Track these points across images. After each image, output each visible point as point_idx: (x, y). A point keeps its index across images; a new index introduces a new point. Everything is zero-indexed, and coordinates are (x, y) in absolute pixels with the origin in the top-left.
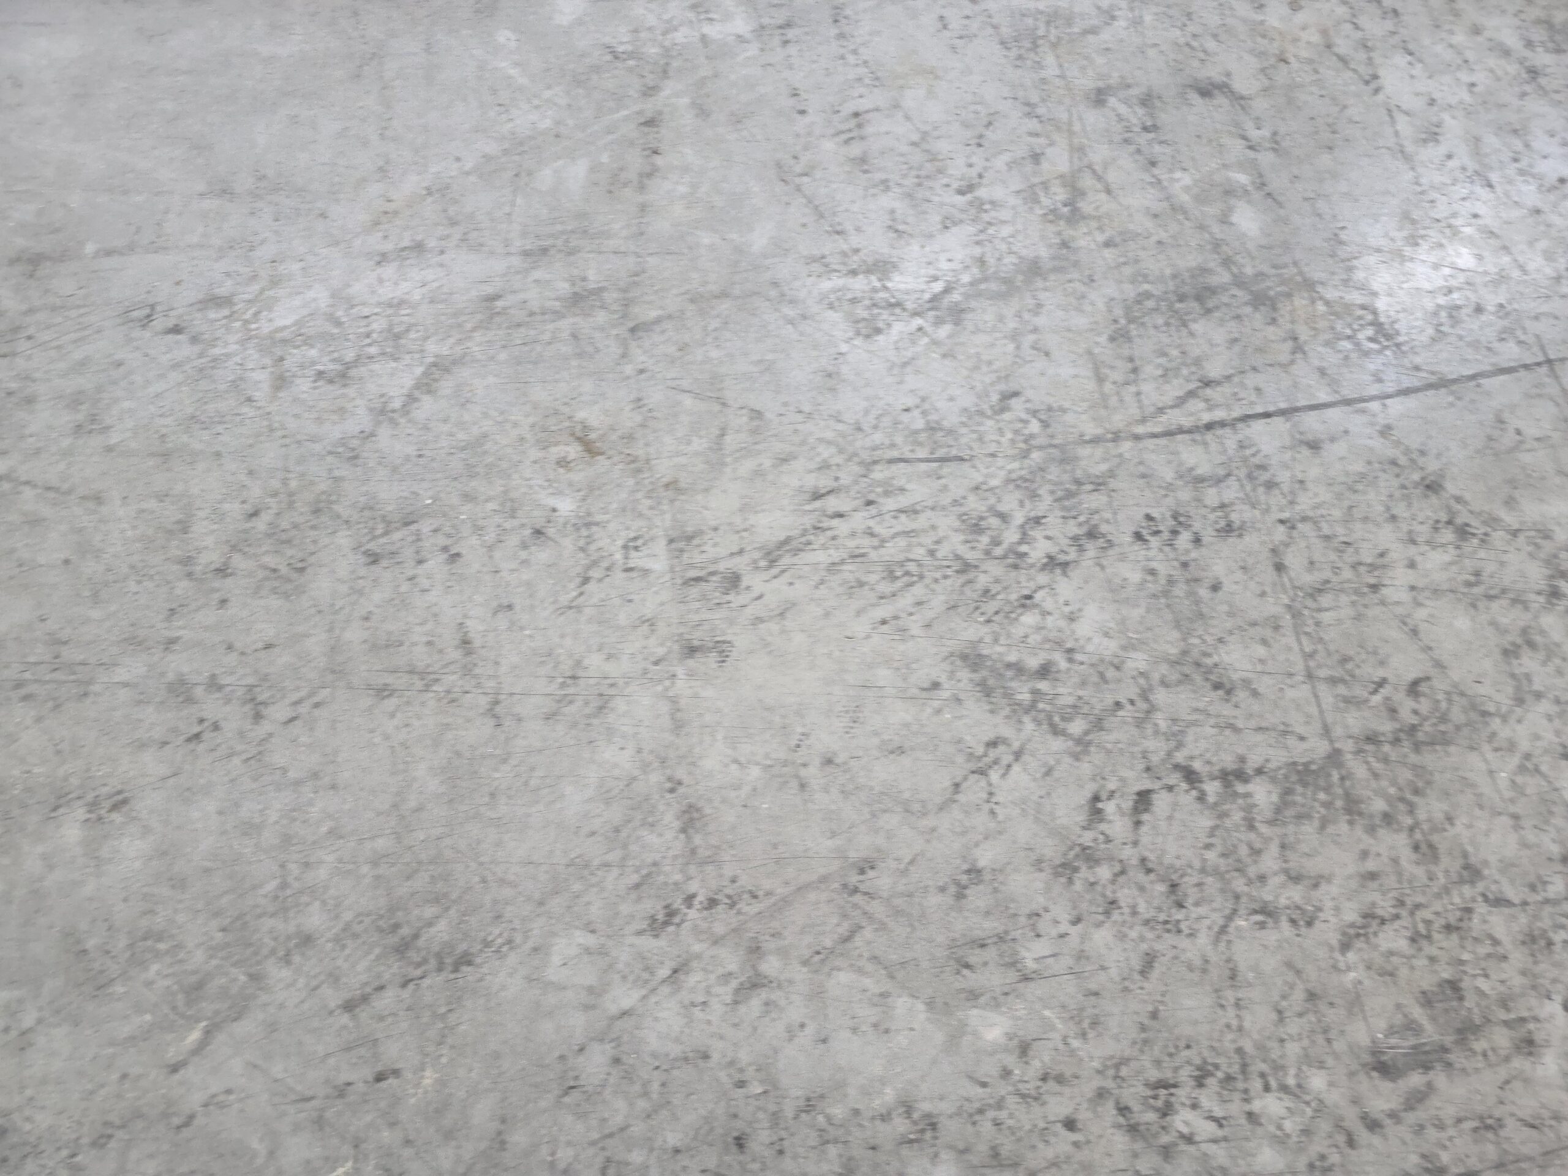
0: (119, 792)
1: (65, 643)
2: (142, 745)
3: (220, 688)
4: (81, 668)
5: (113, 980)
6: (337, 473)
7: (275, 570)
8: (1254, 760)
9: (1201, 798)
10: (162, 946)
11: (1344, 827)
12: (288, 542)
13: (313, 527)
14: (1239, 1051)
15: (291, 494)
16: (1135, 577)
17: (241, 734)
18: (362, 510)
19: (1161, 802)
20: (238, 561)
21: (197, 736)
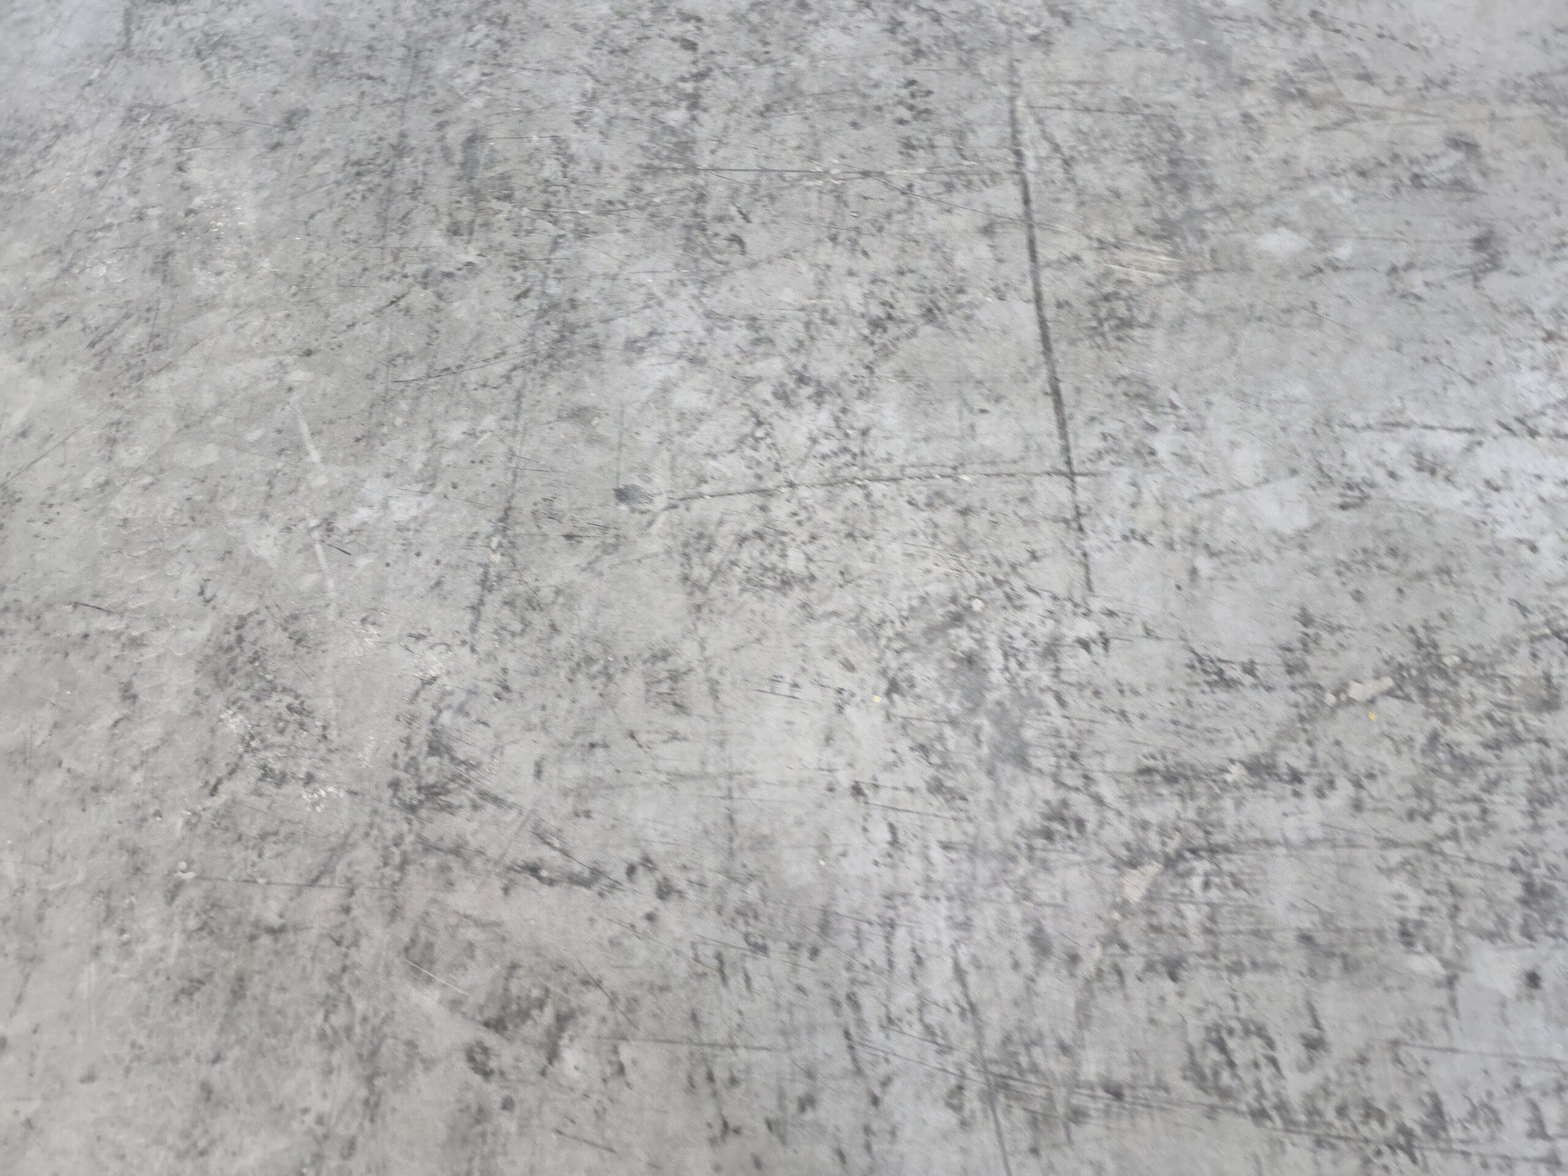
8: (703, 117)
9: (683, 79)
11: (637, 161)
14: (510, 65)
16: (875, 74)
19: (687, 56)
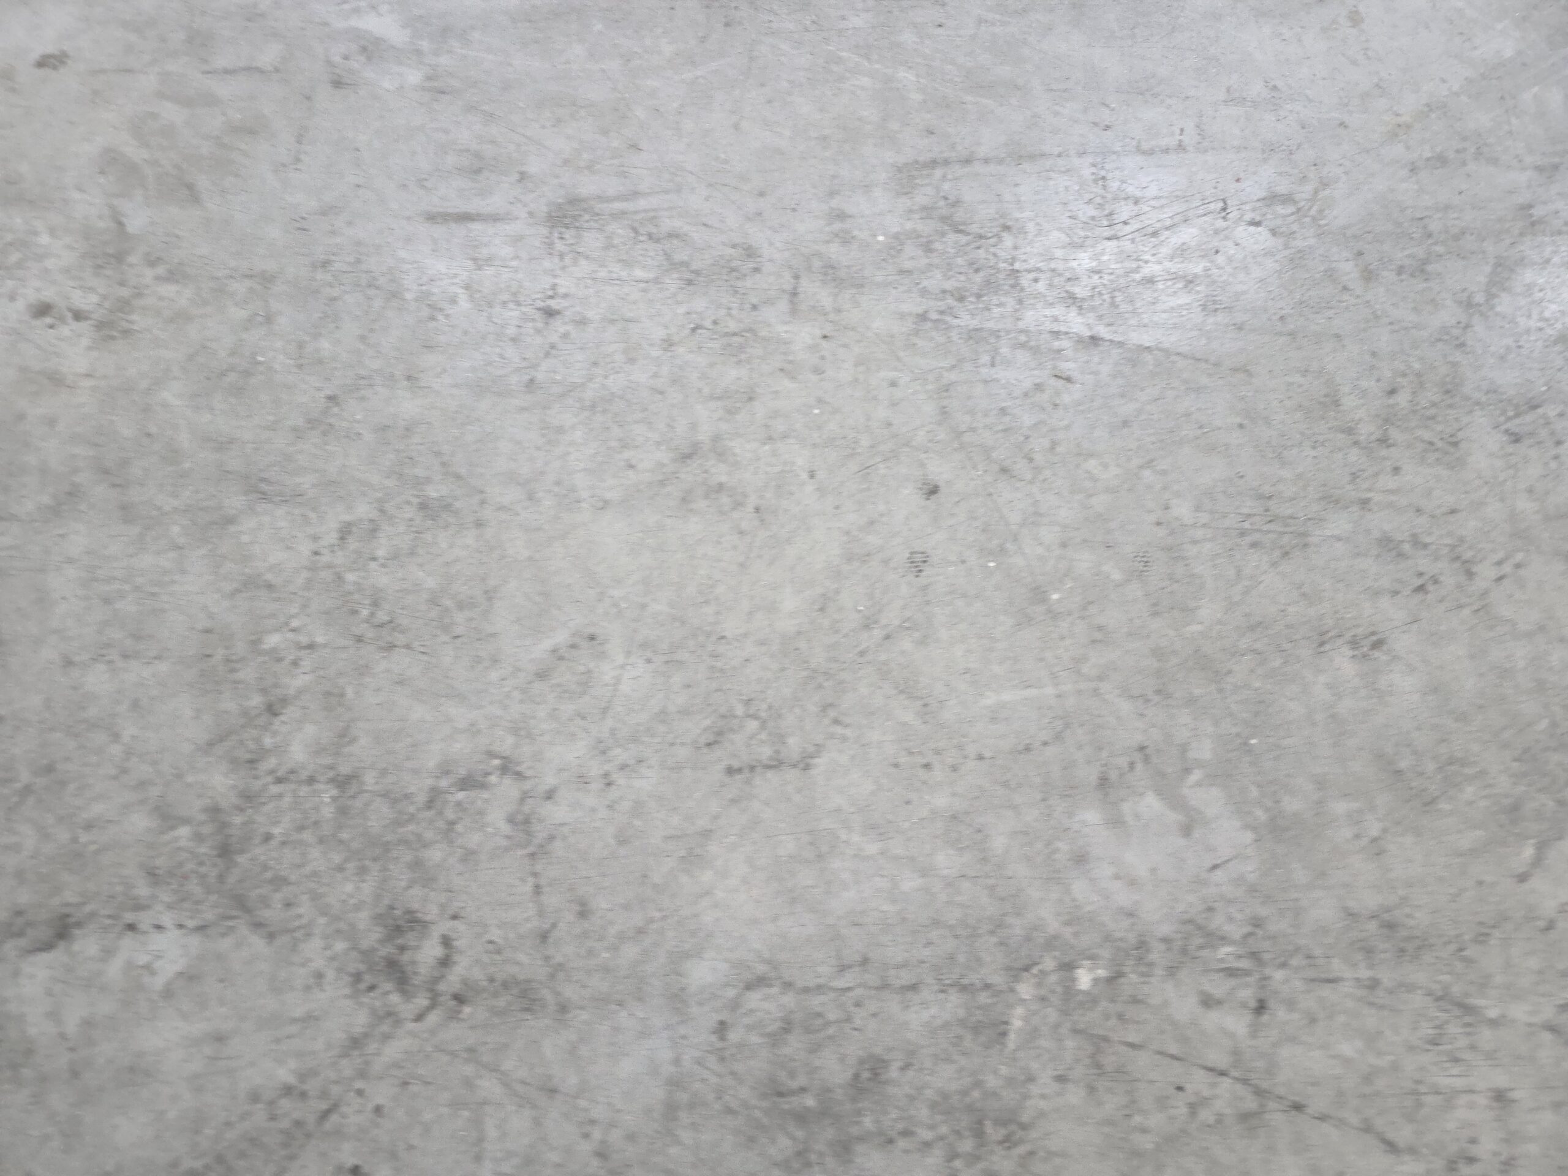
0: (1373, 633)
1: (1270, 498)
2: (1377, 593)
3: (1425, 546)
4: (1289, 521)
5: (1437, 797)
6: (1451, 359)
7: (1431, 443)
10: (1468, 771)
12: (1432, 418)
13: (1450, 406)
15: (1419, 375)
17: (1459, 587)
18: (1488, 392)
20: (1395, 434)
21: (1421, 589)
